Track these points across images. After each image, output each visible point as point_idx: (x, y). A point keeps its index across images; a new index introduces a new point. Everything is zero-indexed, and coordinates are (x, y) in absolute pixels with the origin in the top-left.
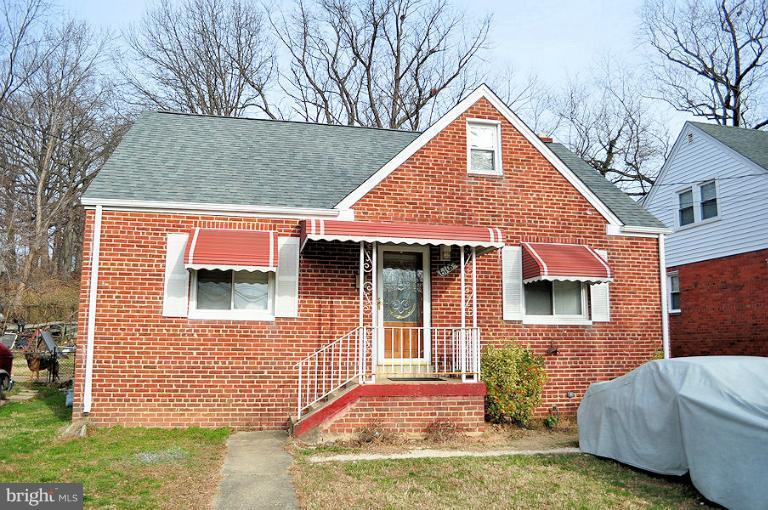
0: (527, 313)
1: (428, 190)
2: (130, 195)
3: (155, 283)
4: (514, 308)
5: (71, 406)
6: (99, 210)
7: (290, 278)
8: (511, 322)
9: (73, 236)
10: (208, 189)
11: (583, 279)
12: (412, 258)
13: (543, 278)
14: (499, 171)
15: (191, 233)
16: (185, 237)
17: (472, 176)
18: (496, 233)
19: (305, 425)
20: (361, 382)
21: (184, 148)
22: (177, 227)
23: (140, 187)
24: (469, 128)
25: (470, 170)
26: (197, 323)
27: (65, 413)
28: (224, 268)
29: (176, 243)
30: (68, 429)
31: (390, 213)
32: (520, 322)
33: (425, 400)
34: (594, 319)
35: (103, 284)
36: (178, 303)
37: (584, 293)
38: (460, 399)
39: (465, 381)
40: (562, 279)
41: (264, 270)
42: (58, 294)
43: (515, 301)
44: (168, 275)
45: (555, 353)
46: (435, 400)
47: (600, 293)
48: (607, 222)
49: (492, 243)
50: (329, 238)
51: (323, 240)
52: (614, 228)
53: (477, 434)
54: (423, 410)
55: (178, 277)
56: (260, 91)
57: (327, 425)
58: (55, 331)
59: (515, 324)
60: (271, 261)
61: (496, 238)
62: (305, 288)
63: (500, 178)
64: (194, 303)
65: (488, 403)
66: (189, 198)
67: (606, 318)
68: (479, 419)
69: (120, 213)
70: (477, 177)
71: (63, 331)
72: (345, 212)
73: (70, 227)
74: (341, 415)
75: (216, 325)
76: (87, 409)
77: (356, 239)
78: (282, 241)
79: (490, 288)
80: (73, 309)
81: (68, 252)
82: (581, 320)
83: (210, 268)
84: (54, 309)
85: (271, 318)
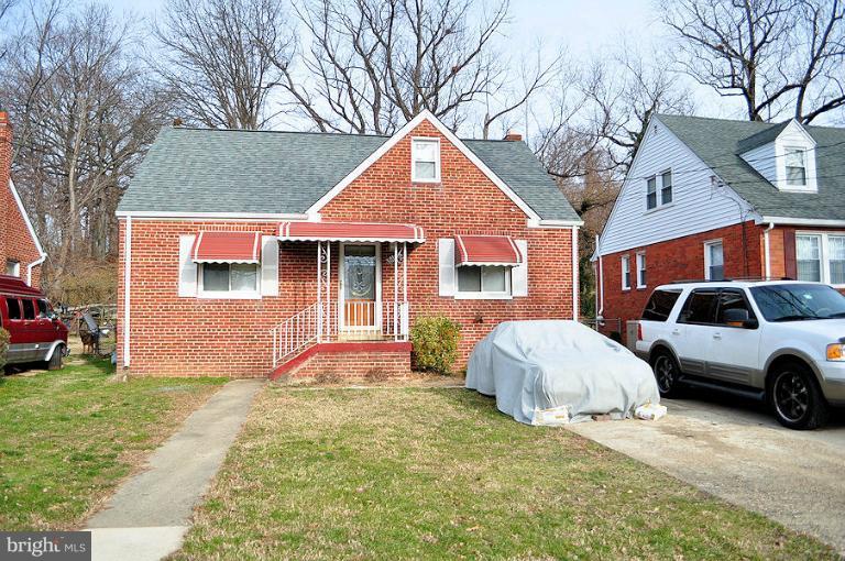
0: (460, 290)
1: (379, 197)
2: (151, 208)
3: (172, 271)
4: (449, 287)
5: (115, 364)
6: (129, 219)
7: (272, 266)
8: (446, 297)
9: (105, 218)
10: (209, 200)
11: (505, 264)
12: (369, 249)
13: (464, 264)
14: (438, 180)
15: (197, 235)
16: (194, 237)
17: (415, 183)
18: (419, 231)
19: (278, 371)
20: (319, 342)
21: (194, 162)
22: (186, 231)
23: (159, 201)
24: (413, 144)
25: (414, 178)
26: (205, 301)
27: (111, 368)
28: (220, 261)
29: (186, 243)
30: (113, 378)
31: (349, 215)
32: (453, 297)
33: (366, 354)
34: (514, 295)
35: (135, 274)
36: (190, 287)
37: (507, 274)
38: (392, 354)
39: (396, 340)
40: (488, 264)
41: (249, 262)
42: (95, 277)
43: (449, 281)
44: (182, 267)
45: (481, 321)
46: (373, 354)
47: (520, 273)
48: (528, 217)
49: (416, 240)
50: (293, 239)
51: (288, 241)
52: (534, 222)
53: (404, 378)
54: (364, 361)
55: (189, 267)
56: (284, 70)
57: (294, 371)
58: (94, 312)
59: (448, 300)
60: (255, 255)
61: (419, 235)
62: (284, 275)
63: (439, 184)
64: (201, 286)
65: (414, 356)
66: (195, 210)
67: (525, 294)
68: (407, 368)
69: (144, 222)
70: (419, 185)
71: (101, 313)
72: (313, 215)
73: (103, 208)
74: (305, 364)
75: (218, 303)
76: (127, 364)
77: (313, 239)
78: (265, 239)
79: (429, 271)
80: (110, 292)
81: (101, 233)
82: (504, 296)
83: (210, 261)
84: (92, 292)
85: (260, 297)
